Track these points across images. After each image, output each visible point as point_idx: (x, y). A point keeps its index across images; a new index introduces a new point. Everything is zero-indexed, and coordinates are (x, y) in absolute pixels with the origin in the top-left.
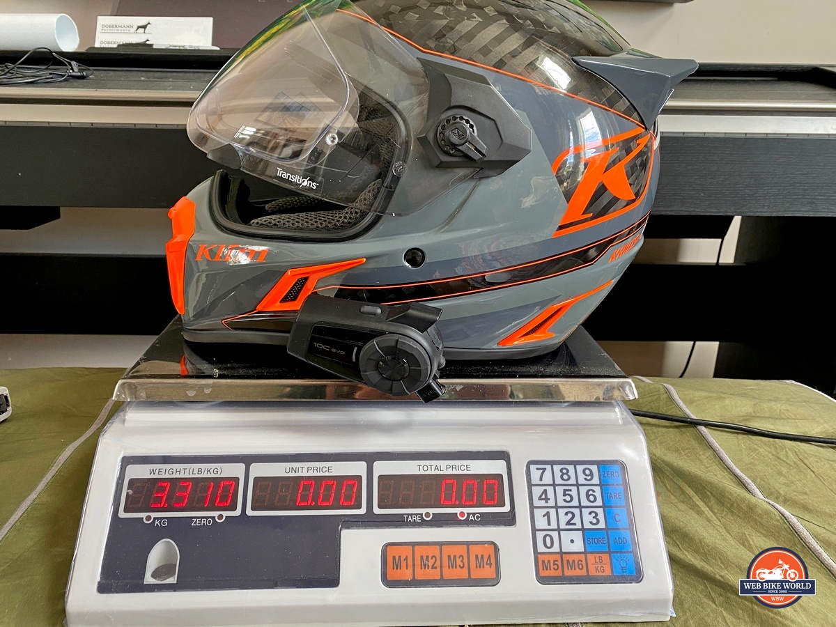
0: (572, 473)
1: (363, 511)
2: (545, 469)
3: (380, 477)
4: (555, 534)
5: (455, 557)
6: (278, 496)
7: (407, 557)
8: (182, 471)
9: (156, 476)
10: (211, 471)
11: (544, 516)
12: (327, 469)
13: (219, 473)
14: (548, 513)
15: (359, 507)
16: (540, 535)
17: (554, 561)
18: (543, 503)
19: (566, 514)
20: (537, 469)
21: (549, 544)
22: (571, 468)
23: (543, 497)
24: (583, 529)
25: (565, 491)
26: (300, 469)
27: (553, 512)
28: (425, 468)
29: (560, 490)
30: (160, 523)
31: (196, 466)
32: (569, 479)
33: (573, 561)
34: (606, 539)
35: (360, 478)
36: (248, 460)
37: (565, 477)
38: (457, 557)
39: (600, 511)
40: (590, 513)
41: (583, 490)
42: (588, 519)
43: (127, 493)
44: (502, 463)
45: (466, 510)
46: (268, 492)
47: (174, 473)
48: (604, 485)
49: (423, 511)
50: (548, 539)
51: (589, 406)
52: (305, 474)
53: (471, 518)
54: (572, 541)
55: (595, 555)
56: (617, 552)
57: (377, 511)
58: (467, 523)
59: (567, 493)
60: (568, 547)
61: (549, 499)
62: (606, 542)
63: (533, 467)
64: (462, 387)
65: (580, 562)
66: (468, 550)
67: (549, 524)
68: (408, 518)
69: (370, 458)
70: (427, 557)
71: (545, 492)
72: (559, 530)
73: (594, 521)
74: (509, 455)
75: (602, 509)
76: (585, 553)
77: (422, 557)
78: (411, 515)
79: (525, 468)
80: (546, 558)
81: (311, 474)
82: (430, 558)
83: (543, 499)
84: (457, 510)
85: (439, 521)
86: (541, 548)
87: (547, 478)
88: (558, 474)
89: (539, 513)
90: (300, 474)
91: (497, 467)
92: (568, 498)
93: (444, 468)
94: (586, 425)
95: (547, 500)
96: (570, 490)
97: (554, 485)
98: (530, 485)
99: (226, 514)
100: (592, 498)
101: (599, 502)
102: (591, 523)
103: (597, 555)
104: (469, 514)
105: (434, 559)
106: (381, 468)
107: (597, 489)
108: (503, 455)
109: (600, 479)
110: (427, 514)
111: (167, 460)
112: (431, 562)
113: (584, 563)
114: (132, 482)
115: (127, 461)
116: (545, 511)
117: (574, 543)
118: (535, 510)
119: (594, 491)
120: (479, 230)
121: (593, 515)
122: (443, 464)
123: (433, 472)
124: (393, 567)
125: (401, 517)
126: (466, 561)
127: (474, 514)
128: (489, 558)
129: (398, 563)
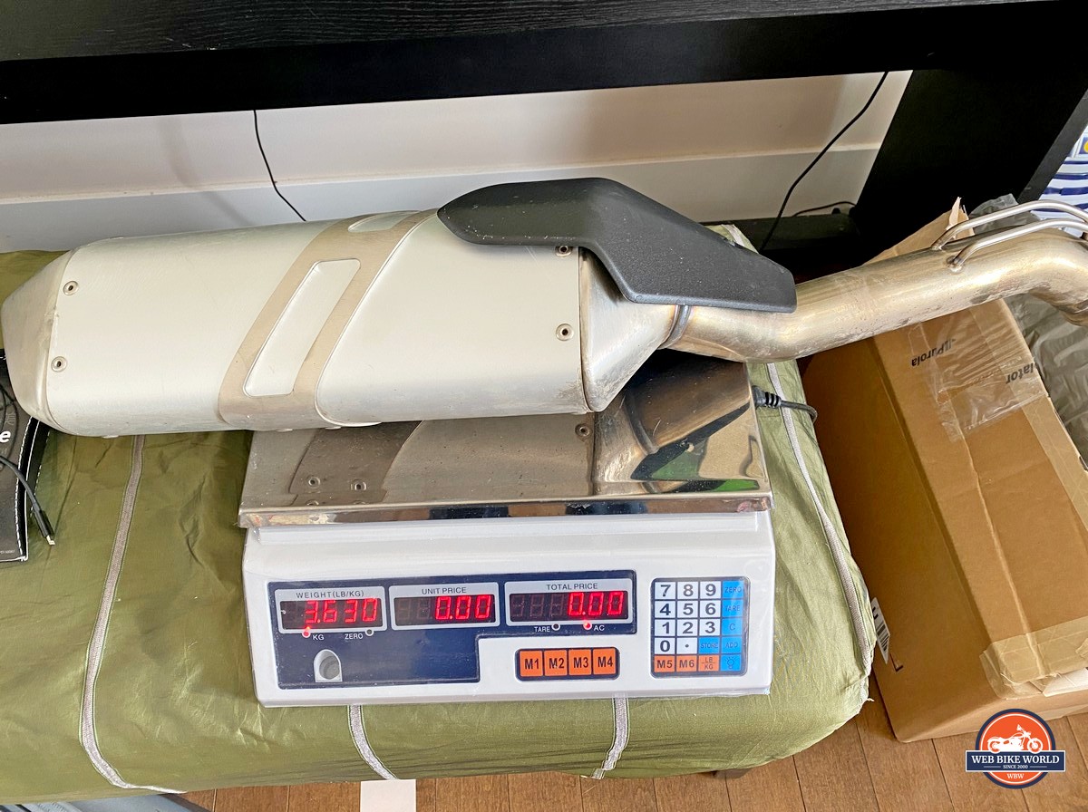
0: (695, 590)
1: (497, 623)
2: (670, 586)
3: (511, 596)
4: (672, 641)
7: (537, 658)
8: (327, 595)
9: (304, 599)
10: (354, 594)
11: (664, 626)
12: (461, 590)
13: (361, 595)
14: (668, 624)
15: (494, 621)
16: (658, 641)
17: (669, 661)
18: (664, 615)
19: (685, 624)
20: (662, 586)
21: (665, 648)
22: (695, 584)
24: (698, 637)
25: (686, 605)
26: (436, 591)
27: (672, 623)
28: (554, 587)
29: (681, 605)
30: (317, 637)
31: (338, 590)
32: (691, 595)
33: (686, 661)
35: (493, 596)
36: (387, 583)
37: (688, 593)
38: (582, 659)
39: (717, 622)
40: (707, 624)
41: (704, 604)
43: (282, 613)
44: (628, 581)
45: (592, 622)
46: (408, 609)
47: (320, 596)
48: (724, 599)
49: (552, 623)
50: (665, 644)
52: (441, 594)
53: (596, 628)
55: (707, 656)
57: (509, 623)
58: (592, 632)
59: (688, 607)
60: (682, 651)
61: (670, 612)
62: (718, 646)
63: (658, 585)
65: (692, 662)
66: (592, 654)
67: (668, 632)
68: (538, 629)
71: (667, 606)
72: (676, 637)
74: (635, 575)
75: (719, 620)
76: (698, 655)
77: (551, 659)
78: (541, 627)
79: (650, 585)
80: (661, 659)
81: (446, 594)
82: (558, 660)
83: (664, 612)
84: (584, 623)
85: (566, 632)
86: (658, 651)
87: (671, 594)
88: (681, 590)
89: (659, 624)
90: (436, 595)
91: (623, 585)
92: (688, 611)
93: (572, 586)
96: (691, 605)
98: (653, 600)
99: (374, 629)
100: (711, 611)
101: (718, 614)
102: (707, 631)
104: (594, 625)
105: (561, 660)
106: (512, 588)
107: (718, 604)
108: (629, 574)
109: (722, 594)
110: (556, 626)
113: (695, 663)
115: (273, 587)
116: (665, 621)
117: (689, 647)
118: (656, 621)
119: (714, 605)
121: (710, 625)
122: (571, 583)
123: (562, 591)
124: (526, 667)
125: (532, 628)
126: (589, 662)
127: (598, 625)
128: (611, 659)
129: (529, 664)
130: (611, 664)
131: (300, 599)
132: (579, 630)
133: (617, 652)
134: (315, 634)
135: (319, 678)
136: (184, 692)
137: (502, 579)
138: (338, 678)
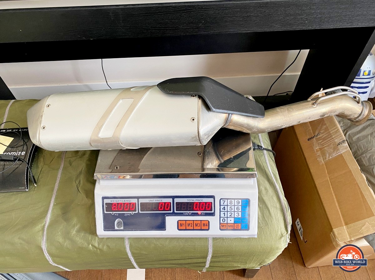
0: (233, 202)
1: (172, 212)
3: (176, 203)
5: (197, 224)
7: (184, 224)
8: (120, 201)
12: (161, 200)
13: (130, 201)
14: (225, 213)
17: (225, 225)
19: (230, 213)
24: (234, 217)
28: (189, 200)
31: (123, 200)
35: (170, 203)
36: (138, 198)
40: (237, 213)
41: (236, 207)
43: (106, 206)
46: (144, 206)
48: (242, 205)
50: (224, 220)
54: (231, 220)
56: (243, 223)
57: (175, 211)
58: (201, 215)
59: (231, 208)
60: (229, 222)
63: (222, 200)
65: (232, 226)
66: (201, 222)
67: (225, 216)
75: (241, 212)
76: (234, 223)
77: (188, 224)
78: (185, 213)
79: (219, 200)
81: (156, 202)
83: (223, 209)
84: (199, 212)
85: (193, 215)
86: (222, 222)
88: (229, 202)
90: (153, 202)
91: (211, 200)
97: (227, 206)
98: (220, 205)
99: (134, 212)
102: (237, 216)
103: (237, 224)
105: (191, 224)
106: (177, 200)
108: (213, 197)
110: (190, 213)
111: (115, 198)
115: (104, 198)
118: (221, 212)
119: (239, 207)
122: (195, 199)
123: (192, 202)
124: (181, 226)
125: (182, 213)
126: (200, 225)
127: (203, 213)
128: (207, 224)
129: (181, 225)
130: (207, 226)
131: (111, 202)
132: (197, 214)
133: (209, 222)
134: (115, 214)
135: (116, 228)
136: (74, 232)
137: (173, 197)
138: (122, 228)
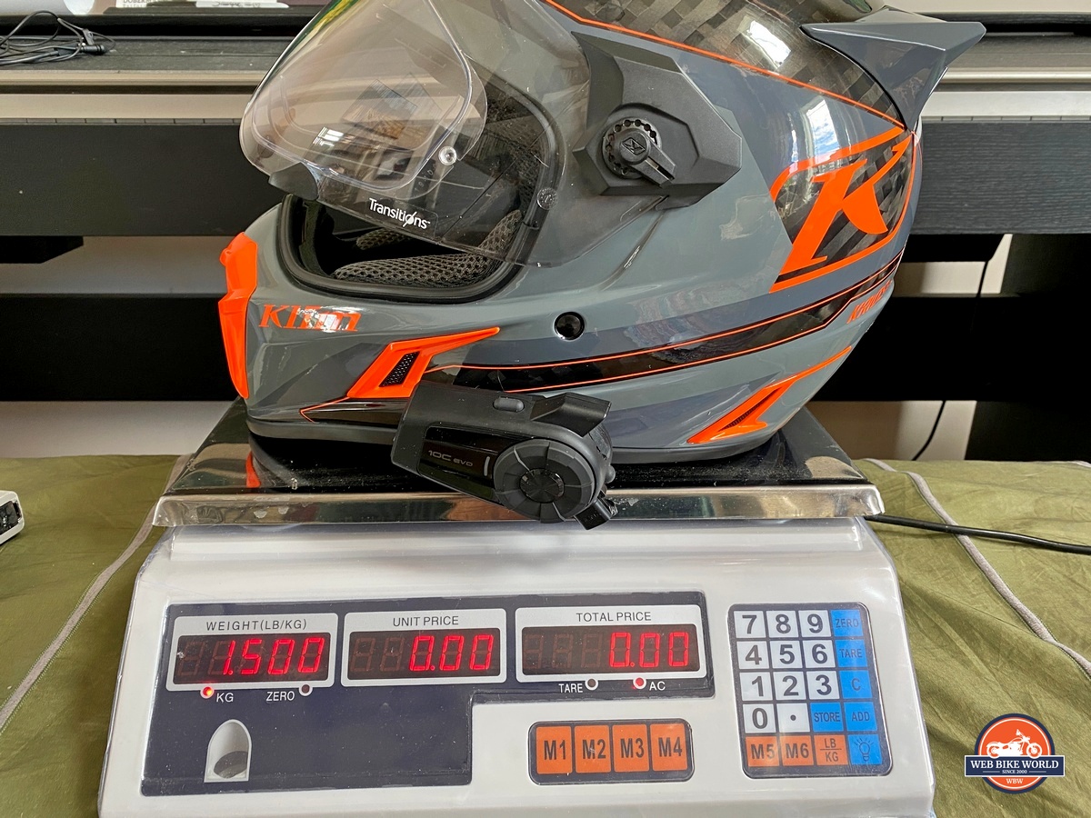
0: (792, 622)
1: (502, 678)
2: (755, 617)
3: (525, 631)
4: (769, 709)
5: (630, 741)
6: (384, 658)
7: (564, 742)
8: (252, 625)
9: (216, 632)
10: (292, 624)
11: (753, 683)
12: (451, 620)
13: (302, 627)
14: (759, 678)
15: (497, 673)
16: (748, 710)
17: (768, 746)
18: (751, 665)
19: (785, 680)
20: (744, 617)
21: (760, 722)
22: (791, 614)
23: (753, 656)
24: (808, 701)
25: (783, 647)
26: (414, 621)
27: (766, 677)
28: (588, 617)
29: (776, 646)
30: (223, 697)
31: (270, 618)
32: (787, 631)
33: (795, 745)
34: (840, 714)
35: (496, 631)
36: (342, 608)
37: (783, 628)
38: (634, 741)
39: (832, 676)
40: (818, 679)
41: (808, 646)
42: (815, 685)
43: (178, 656)
44: (696, 609)
45: (645, 676)
46: (370, 651)
47: (241, 628)
48: (837, 638)
49: (586, 677)
50: (760, 716)
51: (817, 525)
52: (421, 627)
53: (653, 686)
54: (793, 718)
55: (826, 736)
56: (856, 733)
57: (521, 677)
58: (647, 694)
59: (786, 650)
60: (786, 726)
61: (760, 659)
62: (841, 718)
63: (738, 614)
64: (637, 501)
65: (804, 747)
66: (649, 732)
67: (761, 694)
68: (564, 687)
69: (510, 604)
70: (592, 742)
71: (755, 649)
72: (775, 702)
73: (824, 689)
74: (704, 598)
75: (835, 672)
76: (811, 733)
77: (585, 742)
78: (569, 683)
79: (727, 616)
80: (756, 741)
81: (429, 627)
82: (596, 742)
83: (752, 659)
84: (633, 676)
85: (609, 692)
86: (750, 728)
87: (758, 630)
88: (773, 624)
89: (746, 679)
90: (413, 628)
91: (686, 615)
92: (787, 657)
93: (613, 616)
94: (810, 552)
95: (757, 660)
96: (790, 646)
97: (768, 639)
98: (734, 640)
99: (313, 684)
100: (820, 657)
101: (831, 663)
102: (819, 691)
103: (828, 737)
104: (649, 681)
105: (601, 744)
106: (528, 618)
107: (828, 644)
108: (696, 598)
109: (832, 630)
110: (592, 682)
111: (229, 609)
112: (597, 749)
113: (809, 748)
114: (184, 641)
115: (175, 612)
116: (755, 675)
117: (794, 719)
118: (741, 674)
119: (823, 647)
120: (659, 286)
121: (823, 680)
122: (612, 609)
123: (599, 623)
124: (545, 756)
125: (555, 685)
126: (645, 746)
127: (656, 681)
128: (678, 740)
129: (551, 749)
130: (680, 751)
131: (212, 632)
132: (625, 690)
133: (687, 727)
134: (221, 691)
135: (212, 774)
138: (243, 775)
